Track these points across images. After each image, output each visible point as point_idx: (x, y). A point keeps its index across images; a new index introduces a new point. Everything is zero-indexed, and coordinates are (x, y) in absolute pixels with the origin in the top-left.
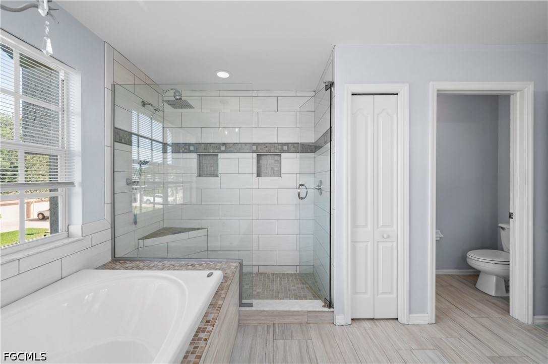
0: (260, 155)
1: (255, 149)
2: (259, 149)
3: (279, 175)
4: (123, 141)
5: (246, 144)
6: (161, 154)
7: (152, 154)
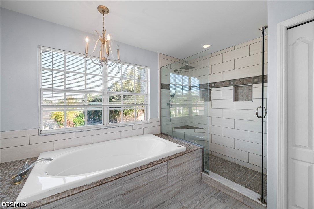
0: (236, 87)
1: (233, 84)
2: (235, 83)
3: (251, 100)
4: (166, 88)
5: (226, 81)
6: (188, 91)
7: (182, 92)
